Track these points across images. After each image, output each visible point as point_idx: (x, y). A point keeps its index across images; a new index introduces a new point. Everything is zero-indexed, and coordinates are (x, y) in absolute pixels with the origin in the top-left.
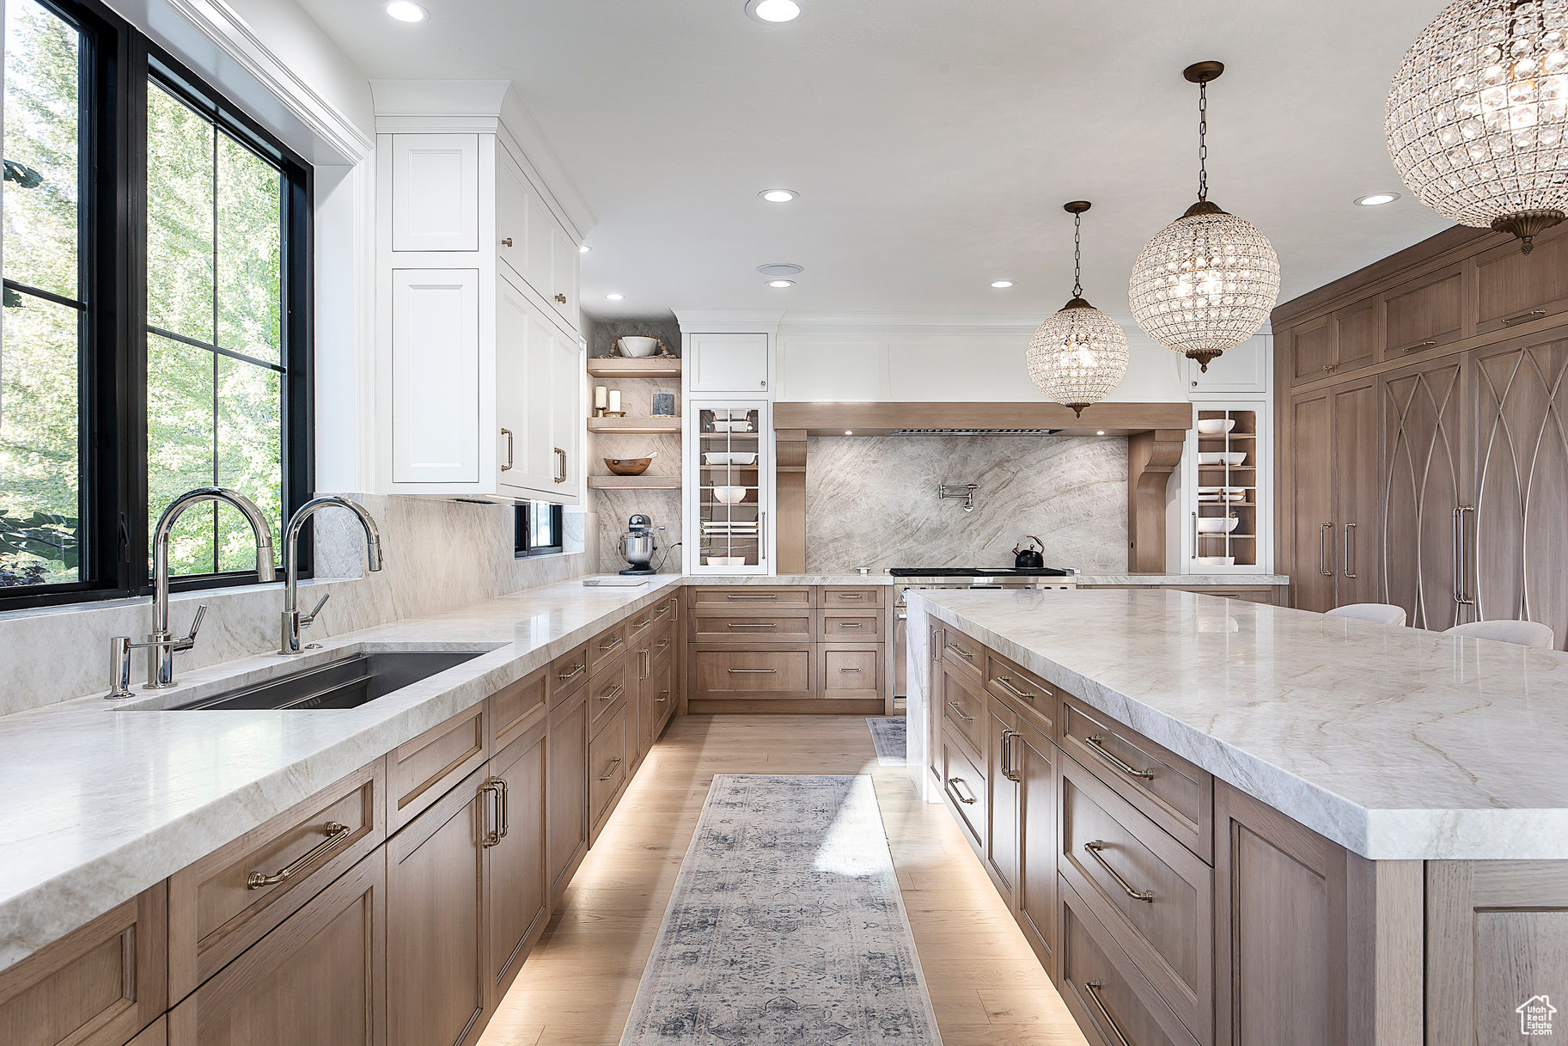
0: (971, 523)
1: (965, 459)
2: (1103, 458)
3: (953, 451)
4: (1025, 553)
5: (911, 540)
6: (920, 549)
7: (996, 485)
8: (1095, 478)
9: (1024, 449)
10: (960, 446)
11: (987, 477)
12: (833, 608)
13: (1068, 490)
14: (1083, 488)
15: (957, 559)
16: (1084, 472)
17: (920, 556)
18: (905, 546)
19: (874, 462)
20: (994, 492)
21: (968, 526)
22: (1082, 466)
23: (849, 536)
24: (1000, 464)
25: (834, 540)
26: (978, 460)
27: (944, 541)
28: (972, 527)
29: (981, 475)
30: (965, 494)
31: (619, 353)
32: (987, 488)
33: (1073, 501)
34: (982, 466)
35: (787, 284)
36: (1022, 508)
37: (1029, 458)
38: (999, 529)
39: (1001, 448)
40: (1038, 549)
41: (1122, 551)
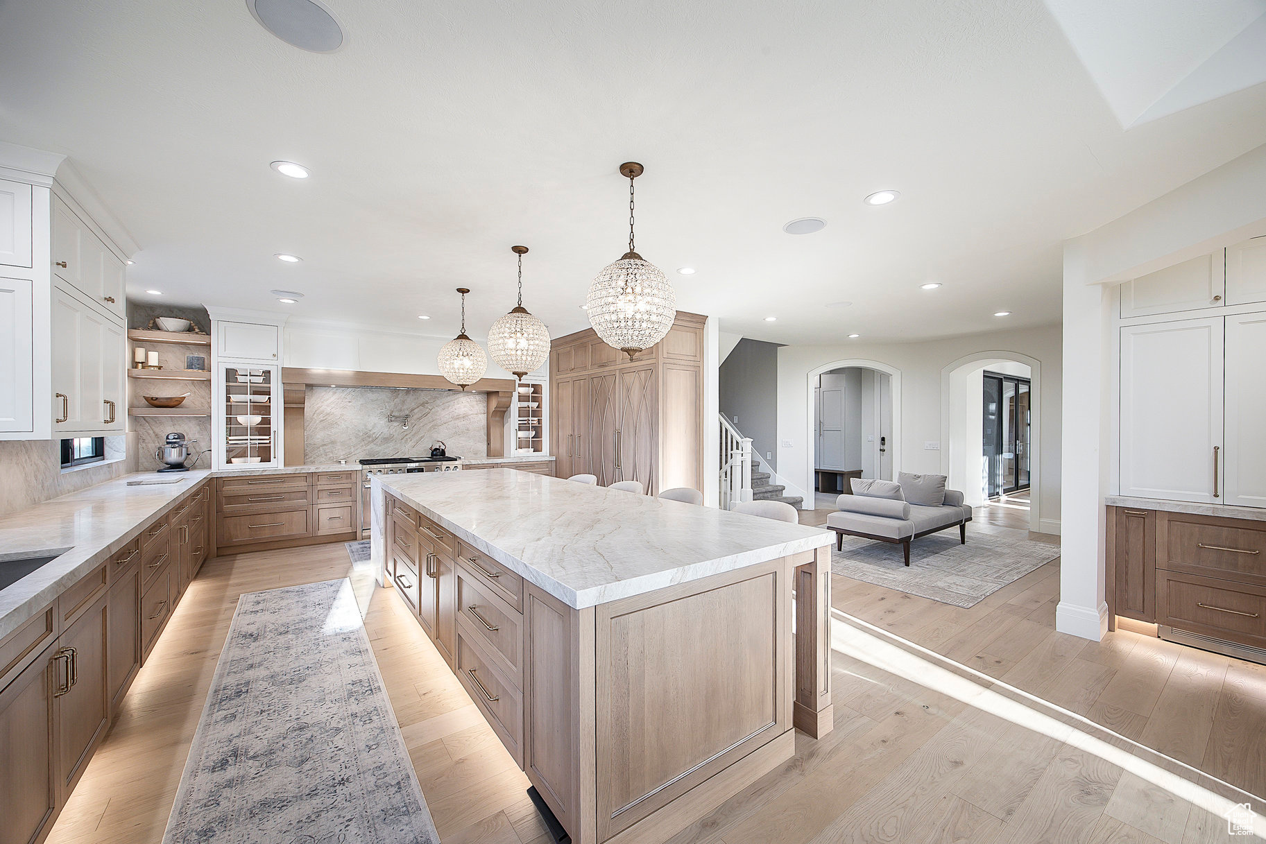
0: (407, 434)
1: (404, 402)
2: (475, 403)
3: (397, 397)
4: (436, 449)
5: (372, 444)
6: (377, 449)
7: (420, 415)
8: (471, 412)
9: (436, 397)
10: (401, 395)
11: (416, 411)
12: (323, 484)
13: (458, 418)
14: (465, 417)
15: (399, 454)
16: (466, 409)
17: (378, 453)
18: (369, 447)
19: (350, 402)
20: (419, 419)
21: (405, 436)
22: (465, 407)
23: (333, 442)
24: (423, 404)
25: (324, 445)
26: (411, 402)
27: (391, 444)
28: (407, 437)
29: (412, 410)
30: (405, 420)
31: (157, 327)
32: (415, 417)
33: (460, 423)
34: (413, 405)
35: (293, 302)
36: (434, 427)
37: (438, 402)
38: (422, 437)
39: (423, 397)
40: (443, 447)
41: (483, 447)
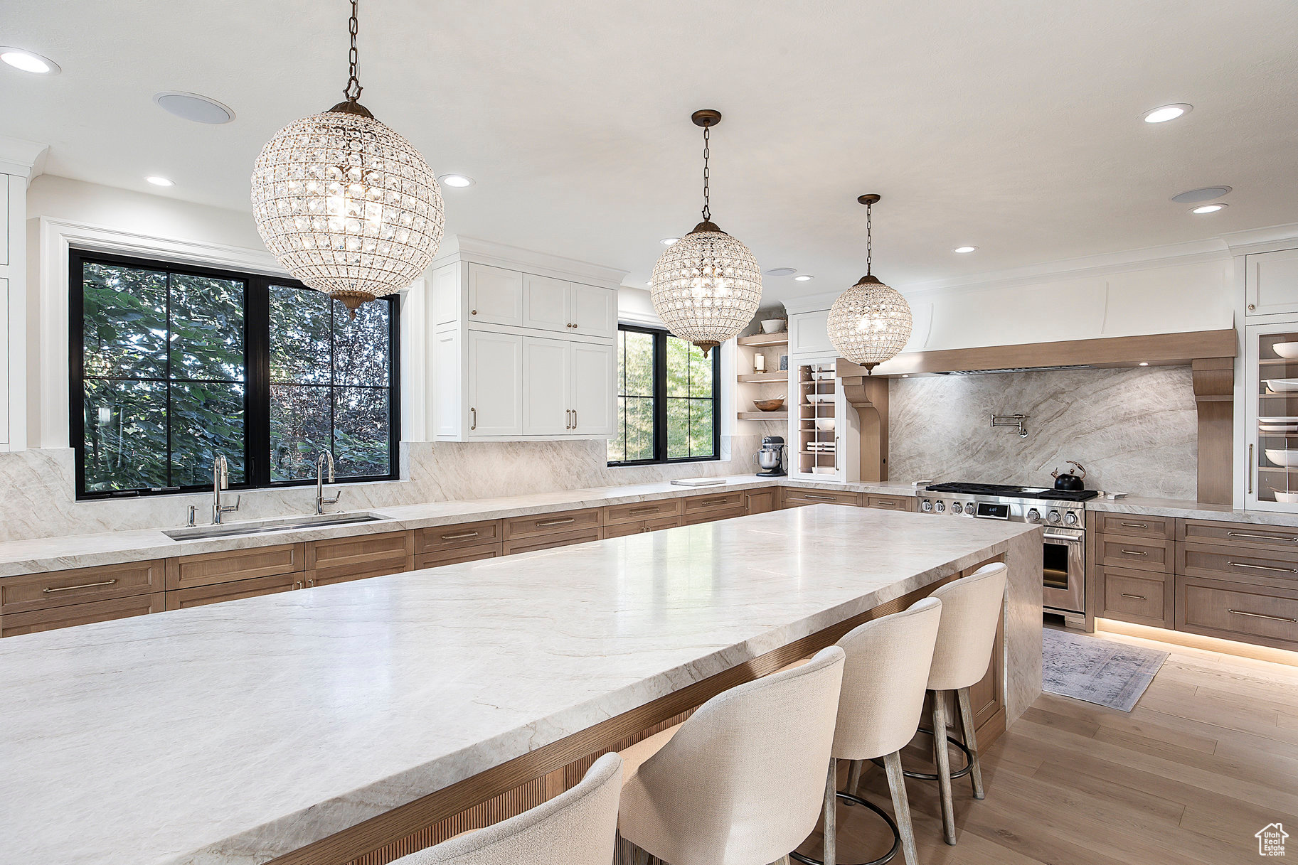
0: (1025, 447)
1: (1021, 393)
2: (1169, 387)
3: (1010, 385)
4: (1064, 476)
5: (972, 460)
6: (979, 468)
7: (1050, 414)
8: (1159, 407)
9: (1079, 382)
10: (1015, 381)
11: (1042, 407)
13: (1127, 418)
14: (1144, 416)
15: (1013, 478)
16: (1145, 400)
17: (979, 474)
18: (967, 465)
19: (941, 397)
20: (1049, 420)
21: (1023, 450)
22: (1144, 395)
23: (921, 455)
24: (1054, 395)
25: (911, 457)
26: (1033, 391)
27: (1000, 462)
28: (1027, 451)
29: (1035, 406)
30: (1021, 423)
31: (762, 331)
32: (1040, 418)
33: (1134, 429)
34: (1037, 397)
36: (1076, 435)
37: (1085, 389)
38: (1053, 453)
39: (1056, 382)
40: (1078, 473)
41: (1189, 481)
